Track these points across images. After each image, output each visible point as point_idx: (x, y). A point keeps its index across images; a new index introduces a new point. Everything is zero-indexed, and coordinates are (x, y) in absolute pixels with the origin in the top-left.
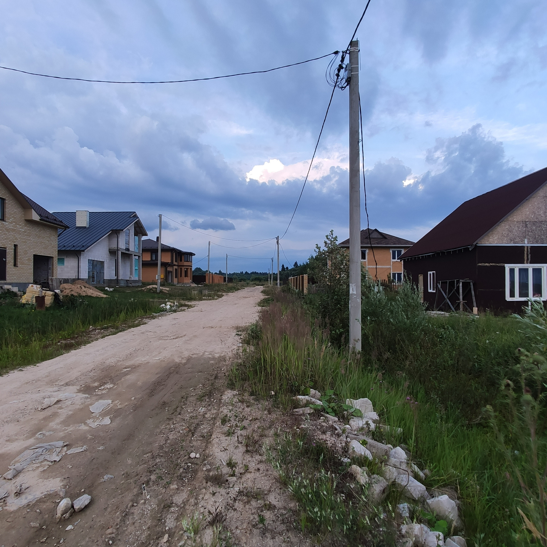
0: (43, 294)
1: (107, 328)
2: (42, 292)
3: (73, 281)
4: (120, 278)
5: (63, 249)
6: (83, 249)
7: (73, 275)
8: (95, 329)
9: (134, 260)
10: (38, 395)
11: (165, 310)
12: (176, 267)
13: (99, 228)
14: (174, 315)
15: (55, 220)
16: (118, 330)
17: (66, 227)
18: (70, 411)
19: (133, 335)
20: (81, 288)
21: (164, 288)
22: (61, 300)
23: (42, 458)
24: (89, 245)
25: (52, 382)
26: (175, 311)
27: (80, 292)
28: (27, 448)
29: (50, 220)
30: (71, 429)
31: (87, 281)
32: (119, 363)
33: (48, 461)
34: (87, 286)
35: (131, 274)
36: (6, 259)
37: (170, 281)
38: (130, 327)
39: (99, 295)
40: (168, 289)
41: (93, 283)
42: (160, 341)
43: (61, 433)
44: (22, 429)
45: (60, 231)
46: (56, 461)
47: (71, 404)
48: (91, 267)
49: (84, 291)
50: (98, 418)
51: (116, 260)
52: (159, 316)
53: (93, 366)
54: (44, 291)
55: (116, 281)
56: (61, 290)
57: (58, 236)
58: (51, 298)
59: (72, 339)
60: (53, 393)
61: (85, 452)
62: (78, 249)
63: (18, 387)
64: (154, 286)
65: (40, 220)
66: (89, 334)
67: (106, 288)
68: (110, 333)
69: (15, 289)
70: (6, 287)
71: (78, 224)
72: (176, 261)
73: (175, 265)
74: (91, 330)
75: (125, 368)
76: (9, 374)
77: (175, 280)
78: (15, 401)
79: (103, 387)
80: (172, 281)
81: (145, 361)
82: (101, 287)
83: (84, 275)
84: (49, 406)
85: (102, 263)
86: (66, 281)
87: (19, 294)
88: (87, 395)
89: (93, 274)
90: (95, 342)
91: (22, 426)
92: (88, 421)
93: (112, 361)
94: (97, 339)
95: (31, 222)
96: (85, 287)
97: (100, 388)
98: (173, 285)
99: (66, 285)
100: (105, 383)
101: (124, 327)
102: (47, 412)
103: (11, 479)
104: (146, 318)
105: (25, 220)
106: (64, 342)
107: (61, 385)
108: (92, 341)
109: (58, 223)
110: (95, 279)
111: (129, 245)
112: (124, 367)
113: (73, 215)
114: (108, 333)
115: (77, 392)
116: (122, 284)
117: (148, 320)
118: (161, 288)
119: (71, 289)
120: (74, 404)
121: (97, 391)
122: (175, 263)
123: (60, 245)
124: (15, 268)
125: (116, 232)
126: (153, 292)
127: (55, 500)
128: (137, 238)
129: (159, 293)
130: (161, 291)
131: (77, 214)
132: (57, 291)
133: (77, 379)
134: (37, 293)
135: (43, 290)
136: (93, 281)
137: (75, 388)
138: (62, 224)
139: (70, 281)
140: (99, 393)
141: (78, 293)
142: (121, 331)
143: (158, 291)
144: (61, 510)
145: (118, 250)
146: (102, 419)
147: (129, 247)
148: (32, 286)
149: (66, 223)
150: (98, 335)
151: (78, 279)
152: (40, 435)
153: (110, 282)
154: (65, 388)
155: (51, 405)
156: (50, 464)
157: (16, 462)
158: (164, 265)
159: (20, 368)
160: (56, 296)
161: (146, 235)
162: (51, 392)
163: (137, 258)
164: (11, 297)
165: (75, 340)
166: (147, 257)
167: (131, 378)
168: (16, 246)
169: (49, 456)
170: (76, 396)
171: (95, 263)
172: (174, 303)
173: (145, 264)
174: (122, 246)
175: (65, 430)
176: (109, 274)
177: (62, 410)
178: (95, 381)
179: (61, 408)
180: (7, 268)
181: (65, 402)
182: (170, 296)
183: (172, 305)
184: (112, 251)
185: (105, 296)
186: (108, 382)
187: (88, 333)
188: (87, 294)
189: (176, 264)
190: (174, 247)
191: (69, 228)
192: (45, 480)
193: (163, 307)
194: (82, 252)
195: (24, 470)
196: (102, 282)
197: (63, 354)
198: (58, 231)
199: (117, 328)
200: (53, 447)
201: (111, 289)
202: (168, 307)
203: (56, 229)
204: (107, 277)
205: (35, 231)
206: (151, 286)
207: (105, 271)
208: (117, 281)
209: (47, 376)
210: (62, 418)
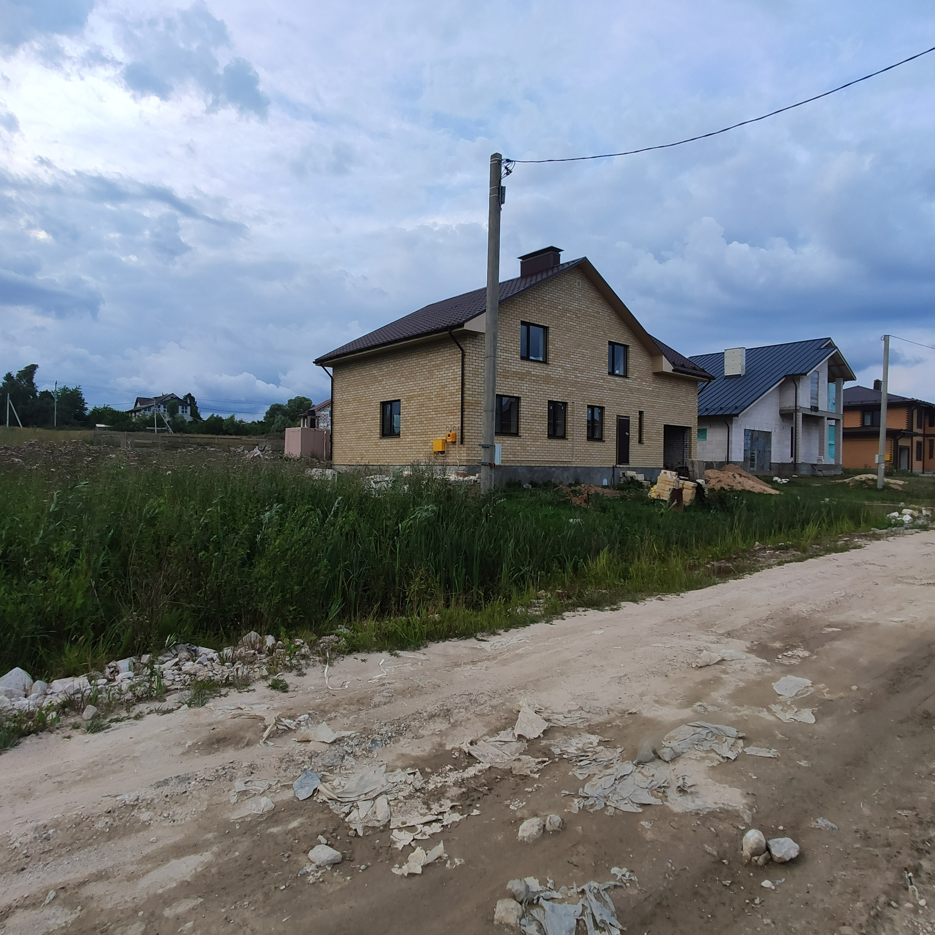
0: (681, 486)
1: (786, 548)
2: (678, 482)
3: (721, 466)
4: (800, 461)
5: (706, 414)
6: (735, 412)
7: (719, 456)
8: (765, 548)
9: (826, 427)
10: (688, 642)
11: (901, 524)
12: (920, 439)
13: (761, 376)
14: (924, 535)
15: (694, 368)
16: (805, 554)
17: (711, 378)
18: (741, 680)
19: (838, 566)
20: (735, 477)
21: (892, 481)
22: (706, 496)
23: (707, 745)
24: (746, 404)
25: (706, 626)
26: (924, 528)
27: (733, 484)
28: (684, 722)
29: (687, 370)
30: (746, 711)
31: (743, 465)
32: (817, 615)
33: (717, 754)
34: (744, 473)
35: (821, 453)
36: (629, 433)
37: (904, 466)
38: (829, 551)
39: (764, 490)
40: (901, 483)
41: (752, 469)
42: (899, 586)
43: (731, 714)
44: (674, 690)
45: (701, 385)
46: (730, 758)
47: (741, 670)
48: (749, 442)
49: (740, 483)
50: (789, 707)
51: (792, 428)
52: (888, 535)
53: (770, 612)
54: (681, 482)
55: (793, 466)
56: (705, 480)
57: (699, 394)
58: (691, 491)
59: (729, 560)
60: (709, 645)
61: (775, 760)
62: (728, 413)
63: (661, 624)
64: (870, 476)
65: (673, 370)
66: (754, 556)
67: (776, 478)
68: (793, 558)
69: (640, 477)
70: (630, 473)
71: (728, 372)
72: (919, 426)
73: (917, 435)
74: (758, 550)
75: (829, 626)
76: (646, 602)
77: (917, 466)
78: (660, 645)
79: (790, 653)
80: (910, 465)
81: (868, 619)
82: (765, 476)
83: (738, 455)
84: (708, 665)
85: (768, 434)
86: (709, 465)
87: (646, 485)
88: (765, 661)
89: (751, 454)
90: (766, 571)
91: (674, 685)
92: (774, 707)
93: (801, 609)
94: (770, 566)
95: (660, 375)
96: (741, 476)
97: (785, 654)
98: (912, 475)
99: (709, 473)
100: (793, 647)
101: (816, 549)
102: (707, 674)
103: (668, 762)
104: (860, 537)
105: (654, 373)
106: (716, 564)
107: (720, 635)
108: (762, 568)
109: (698, 372)
110: (756, 462)
111: (817, 399)
112: (827, 623)
113: (719, 357)
114: (788, 557)
115: (747, 652)
116: (804, 472)
117: (866, 542)
118: (886, 480)
119: (718, 479)
120: (744, 671)
121: (780, 657)
122: (916, 430)
123: (700, 408)
124: (640, 445)
125: (793, 379)
126: (868, 488)
127: (737, 824)
128: (833, 386)
129: (882, 490)
130: (886, 487)
131: (726, 355)
132: (700, 481)
133: (744, 628)
134: (672, 484)
135: (681, 479)
136: (752, 466)
137: (744, 644)
138: (704, 374)
139: (715, 466)
140: (786, 662)
141: (729, 485)
142: (812, 557)
143: (879, 486)
144: (750, 845)
145: (796, 410)
146: (800, 710)
147: (817, 404)
148: (665, 473)
149: (710, 371)
150: (769, 559)
151: (728, 462)
152: (699, 707)
153: (781, 469)
154: (727, 640)
155: (711, 664)
156: (721, 760)
157: (672, 738)
158: (892, 434)
159: (659, 596)
160: (699, 488)
161: (852, 378)
162: (707, 642)
163: (833, 423)
164: (636, 489)
165: (732, 564)
166: (854, 421)
167: (844, 647)
168: (641, 413)
169: (717, 746)
170: (747, 658)
171: (756, 435)
172: (921, 512)
173: (850, 435)
174: (805, 402)
175: (736, 711)
176: (779, 453)
177: (727, 676)
178: (775, 639)
179: (725, 672)
180: (630, 446)
181: (731, 663)
182: (909, 496)
183: (916, 514)
184: (786, 412)
185: (773, 492)
186: (798, 646)
187: (754, 553)
188: (743, 488)
189: (920, 431)
190: (916, 398)
191: (715, 379)
192: (718, 784)
193: (895, 518)
194: (734, 418)
195: (684, 755)
196: (767, 469)
197: (716, 584)
198: (699, 385)
199: (804, 551)
200: (723, 734)
201: (784, 481)
202: (907, 518)
203: (695, 382)
204: (775, 459)
205: (666, 388)
206: (863, 477)
207: (772, 449)
208: (795, 466)
209: (698, 615)
210: (729, 689)
